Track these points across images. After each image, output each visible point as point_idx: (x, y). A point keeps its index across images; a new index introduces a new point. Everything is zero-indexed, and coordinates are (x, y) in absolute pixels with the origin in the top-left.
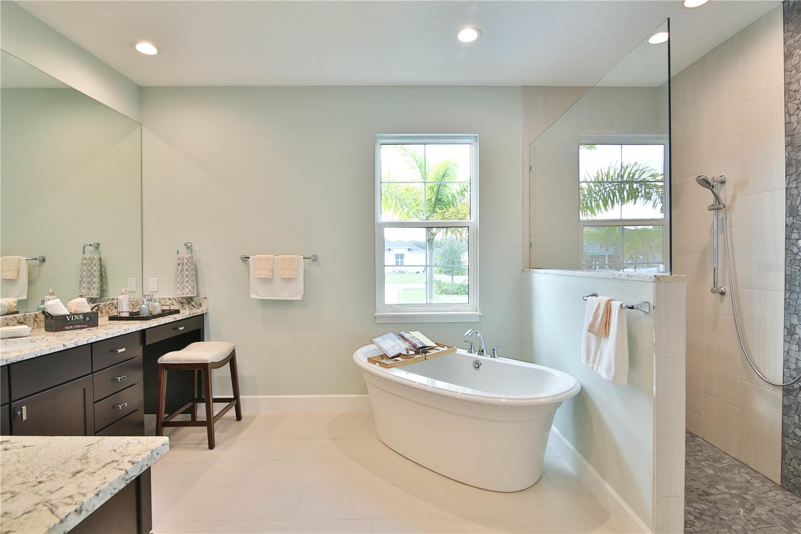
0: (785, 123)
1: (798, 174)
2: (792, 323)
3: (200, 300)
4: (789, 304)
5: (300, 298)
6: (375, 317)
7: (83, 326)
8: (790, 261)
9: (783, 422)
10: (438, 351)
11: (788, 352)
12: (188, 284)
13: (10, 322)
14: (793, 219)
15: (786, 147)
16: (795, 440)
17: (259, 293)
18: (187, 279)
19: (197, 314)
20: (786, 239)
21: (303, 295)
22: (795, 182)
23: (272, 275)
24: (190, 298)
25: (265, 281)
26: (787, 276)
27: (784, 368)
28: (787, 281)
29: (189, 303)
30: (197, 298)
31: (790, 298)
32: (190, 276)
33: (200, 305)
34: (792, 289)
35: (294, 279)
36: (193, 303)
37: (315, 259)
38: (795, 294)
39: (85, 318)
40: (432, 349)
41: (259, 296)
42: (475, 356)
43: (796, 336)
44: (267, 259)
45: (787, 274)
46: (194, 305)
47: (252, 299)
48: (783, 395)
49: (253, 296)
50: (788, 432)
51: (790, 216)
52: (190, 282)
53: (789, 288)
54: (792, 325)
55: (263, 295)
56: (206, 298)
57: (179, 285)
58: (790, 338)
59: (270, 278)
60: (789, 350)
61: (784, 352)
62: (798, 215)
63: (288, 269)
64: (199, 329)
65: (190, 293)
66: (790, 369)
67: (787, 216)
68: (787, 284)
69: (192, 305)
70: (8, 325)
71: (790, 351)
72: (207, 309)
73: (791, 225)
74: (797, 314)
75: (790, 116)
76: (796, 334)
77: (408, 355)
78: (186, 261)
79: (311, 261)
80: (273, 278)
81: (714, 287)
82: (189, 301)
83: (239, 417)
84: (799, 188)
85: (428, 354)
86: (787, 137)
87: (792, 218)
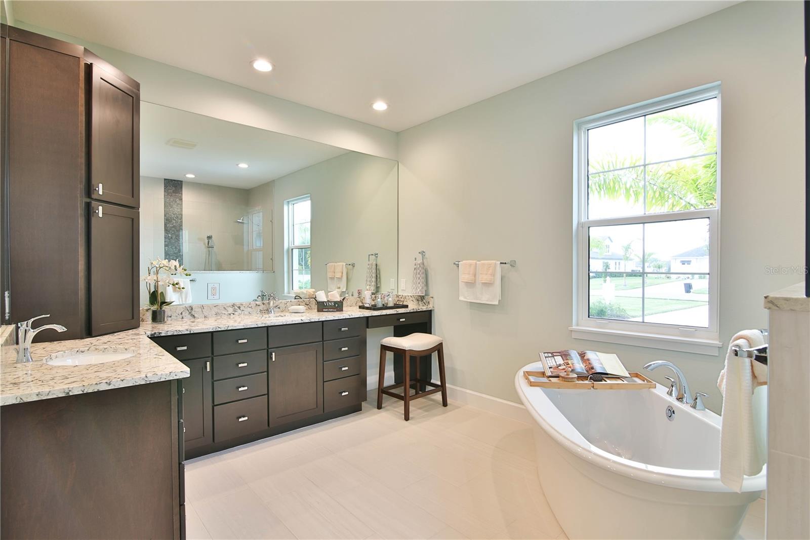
3: (429, 298)
5: (496, 303)
6: (571, 331)
7: (334, 310)
10: (623, 382)
12: (419, 285)
13: (301, 303)
17: (465, 296)
18: (419, 281)
19: (421, 310)
21: (499, 300)
23: (475, 279)
24: (422, 296)
25: (470, 284)
29: (422, 300)
30: (427, 297)
32: (420, 278)
33: (429, 303)
35: (491, 283)
37: (513, 264)
39: (335, 305)
40: (618, 378)
41: (465, 298)
42: (672, 400)
44: (471, 265)
46: (425, 302)
47: (460, 301)
49: (461, 298)
52: (421, 283)
55: (468, 298)
56: (433, 297)
57: (414, 286)
59: (473, 282)
63: (486, 274)
64: (426, 323)
65: (420, 292)
70: (299, 305)
72: (433, 307)
77: (566, 378)
78: (418, 266)
79: (510, 266)
80: (475, 282)
83: (445, 404)
85: (604, 382)
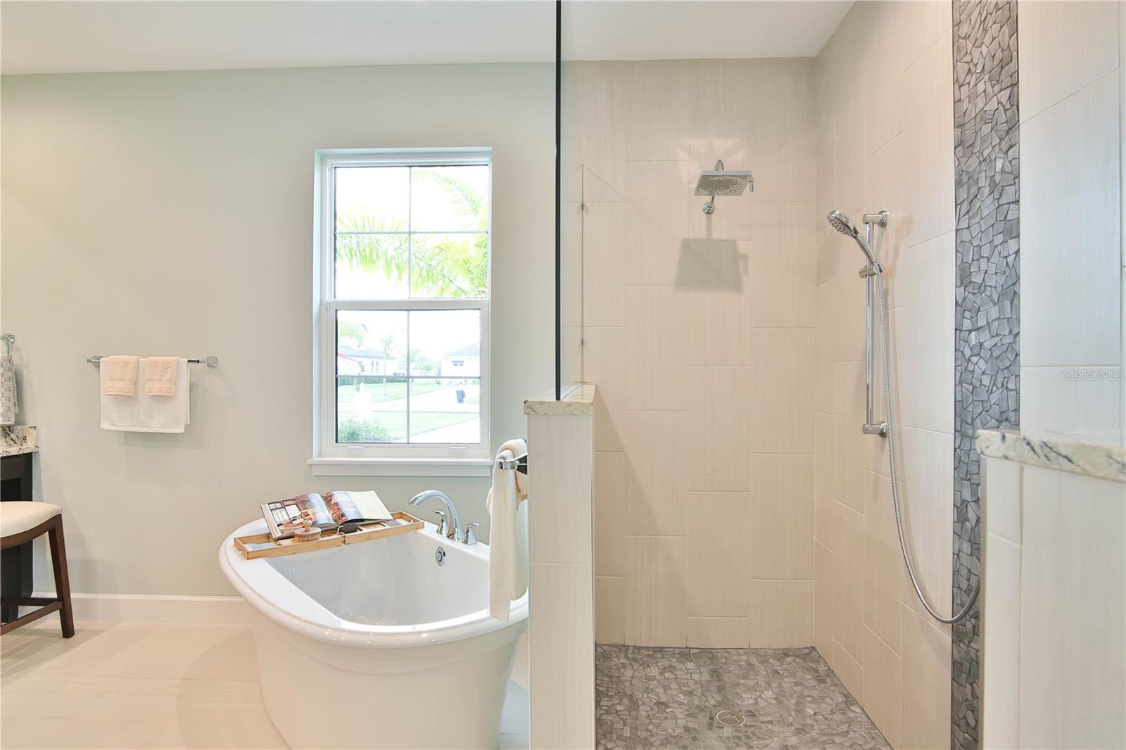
0: (954, 103)
1: (970, 200)
2: (963, 498)
3: (25, 430)
4: (960, 460)
5: (181, 430)
6: (311, 465)
8: (961, 373)
9: (952, 694)
11: (958, 555)
14: (965, 291)
15: (955, 148)
16: (967, 733)
17: (114, 421)
20: (956, 330)
21: (186, 426)
22: (967, 216)
23: (136, 390)
24: (9, 427)
25: (126, 399)
26: (957, 403)
27: (953, 587)
28: (958, 414)
30: (19, 427)
31: (962, 447)
33: (25, 439)
34: (963, 429)
35: (170, 396)
36: (13, 436)
37: (212, 364)
38: (967, 439)
41: (114, 425)
43: (967, 523)
44: (126, 363)
45: (957, 400)
46: (13, 438)
47: (102, 429)
48: (953, 641)
49: (106, 426)
50: (958, 716)
51: (961, 285)
53: (959, 429)
54: (964, 501)
55: (121, 424)
56: (35, 427)
58: (960, 526)
59: (132, 395)
60: (960, 551)
61: (954, 554)
62: (971, 282)
63: (160, 380)
66: (961, 589)
67: (958, 285)
68: (958, 419)
69: (12, 439)
71: (961, 553)
72: (36, 447)
73: (962, 303)
74: (969, 480)
75: (960, 86)
76: (968, 521)
79: (206, 366)
80: (136, 394)
81: (868, 423)
82: (6, 433)
83: (68, 631)
84: (971, 228)
86: (956, 129)
87: (963, 288)
